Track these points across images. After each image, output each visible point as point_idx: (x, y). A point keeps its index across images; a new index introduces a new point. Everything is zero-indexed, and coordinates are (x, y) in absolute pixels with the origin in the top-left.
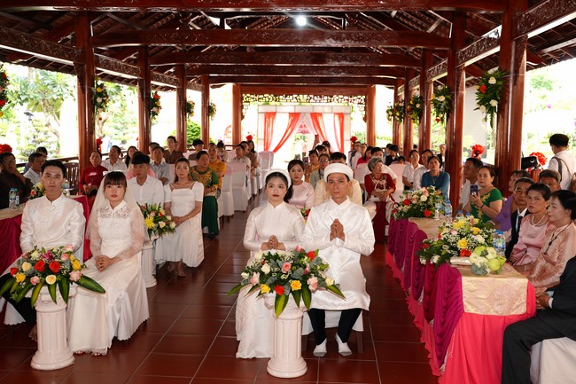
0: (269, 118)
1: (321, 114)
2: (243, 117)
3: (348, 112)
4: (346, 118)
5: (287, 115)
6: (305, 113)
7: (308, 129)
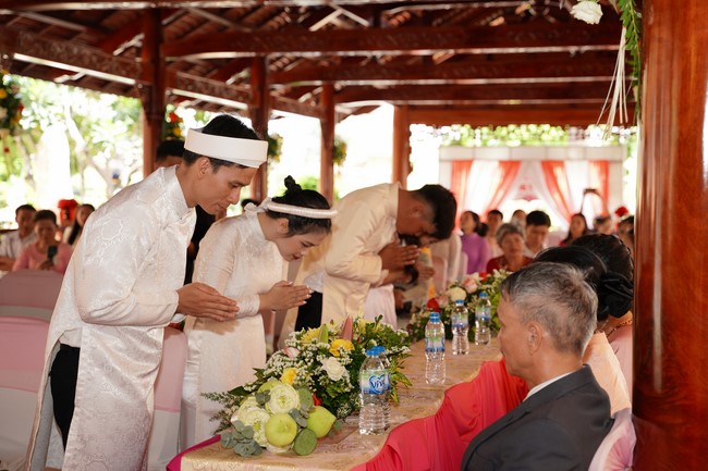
0: (460, 170)
1: (561, 163)
2: (410, 169)
3: (617, 157)
4: (613, 169)
5: (496, 164)
6: (529, 162)
7: (536, 192)
